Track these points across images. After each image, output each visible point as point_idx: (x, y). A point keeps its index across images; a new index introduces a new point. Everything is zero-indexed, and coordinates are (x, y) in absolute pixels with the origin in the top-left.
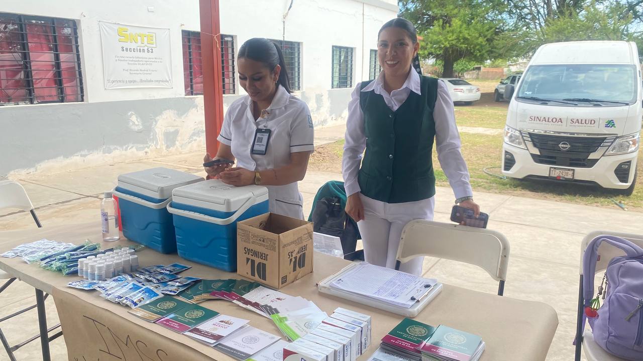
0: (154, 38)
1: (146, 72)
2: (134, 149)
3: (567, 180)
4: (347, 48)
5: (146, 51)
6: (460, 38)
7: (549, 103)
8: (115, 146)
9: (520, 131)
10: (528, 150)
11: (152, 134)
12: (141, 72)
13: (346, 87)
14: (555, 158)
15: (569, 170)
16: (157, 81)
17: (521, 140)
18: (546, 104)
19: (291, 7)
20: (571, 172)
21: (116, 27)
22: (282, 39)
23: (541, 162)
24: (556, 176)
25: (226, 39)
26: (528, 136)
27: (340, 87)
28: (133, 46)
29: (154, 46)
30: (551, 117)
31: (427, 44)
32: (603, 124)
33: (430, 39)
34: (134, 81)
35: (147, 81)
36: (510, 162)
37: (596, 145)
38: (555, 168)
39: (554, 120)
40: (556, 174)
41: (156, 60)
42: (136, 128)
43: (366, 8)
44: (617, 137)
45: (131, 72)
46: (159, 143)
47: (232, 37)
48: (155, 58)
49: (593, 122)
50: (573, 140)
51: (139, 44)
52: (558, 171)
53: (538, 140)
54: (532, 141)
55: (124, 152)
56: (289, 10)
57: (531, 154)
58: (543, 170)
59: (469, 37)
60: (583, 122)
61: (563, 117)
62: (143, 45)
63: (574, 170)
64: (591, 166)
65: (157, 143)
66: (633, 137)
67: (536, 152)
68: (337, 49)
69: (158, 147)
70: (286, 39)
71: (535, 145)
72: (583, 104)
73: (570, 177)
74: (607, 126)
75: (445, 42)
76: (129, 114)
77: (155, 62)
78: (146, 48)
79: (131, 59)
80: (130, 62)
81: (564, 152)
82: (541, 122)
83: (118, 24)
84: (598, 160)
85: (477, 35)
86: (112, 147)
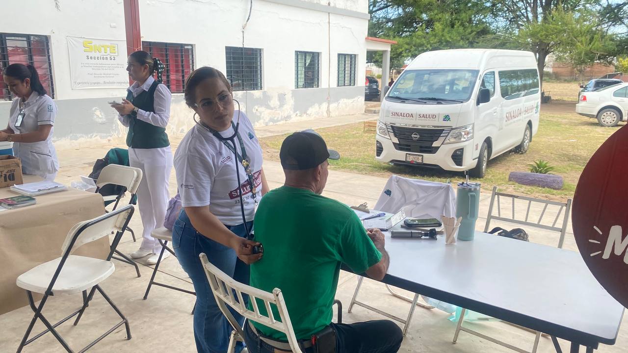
0: (116, 49)
1: (108, 75)
2: (98, 137)
3: (418, 164)
4: (313, 53)
5: (109, 58)
6: (443, 41)
7: (407, 102)
8: (81, 135)
9: (385, 124)
10: (391, 139)
11: (114, 125)
12: (104, 76)
13: (313, 87)
14: (409, 146)
15: (419, 155)
16: (119, 83)
17: (386, 132)
18: (403, 102)
19: (248, 19)
20: (420, 158)
21: (81, 40)
22: (242, 47)
23: (401, 149)
24: (410, 160)
25: (186, 47)
26: (391, 128)
27: (305, 87)
28: (97, 54)
29: (116, 54)
30: (406, 112)
31: (411, 47)
32: (442, 118)
33: (414, 43)
34: (98, 83)
35: (109, 83)
36: (380, 150)
37: (436, 135)
38: (409, 154)
39: (408, 115)
40: (410, 159)
41: (118, 66)
42: (100, 121)
43: (332, 16)
44: (453, 129)
45: (96, 76)
46: (121, 133)
47: (192, 45)
48: (118, 64)
49: (434, 116)
50: (421, 132)
51: (103, 53)
52: (411, 157)
53: (398, 131)
54: (394, 132)
55: (89, 140)
56: (247, 21)
57: (393, 143)
58: (401, 156)
59: (450, 40)
60: (428, 117)
61: (414, 113)
62: (106, 54)
63: (422, 155)
64: (435, 153)
65: (119, 133)
66: (466, 129)
67: (396, 141)
68: (300, 55)
69: (120, 136)
70: (246, 46)
71: (396, 136)
72: (431, 102)
73: (420, 161)
74: (444, 120)
75: (428, 44)
76: (94, 109)
77: (117, 67)
78: (109, 57)
79: (96, 65)
80: (94, 68)
81: (415, 142)
82: (399, 117)
83: (84, 38)
84: (439, 147)
85: (459, 38)
86: (79, 135)
